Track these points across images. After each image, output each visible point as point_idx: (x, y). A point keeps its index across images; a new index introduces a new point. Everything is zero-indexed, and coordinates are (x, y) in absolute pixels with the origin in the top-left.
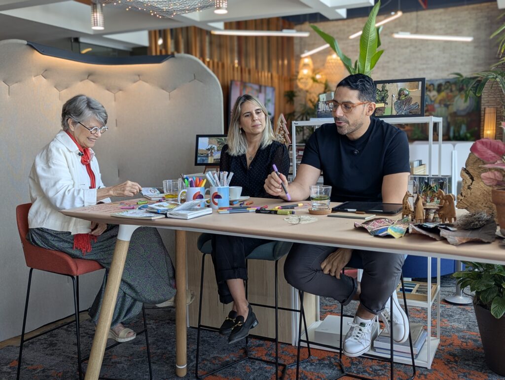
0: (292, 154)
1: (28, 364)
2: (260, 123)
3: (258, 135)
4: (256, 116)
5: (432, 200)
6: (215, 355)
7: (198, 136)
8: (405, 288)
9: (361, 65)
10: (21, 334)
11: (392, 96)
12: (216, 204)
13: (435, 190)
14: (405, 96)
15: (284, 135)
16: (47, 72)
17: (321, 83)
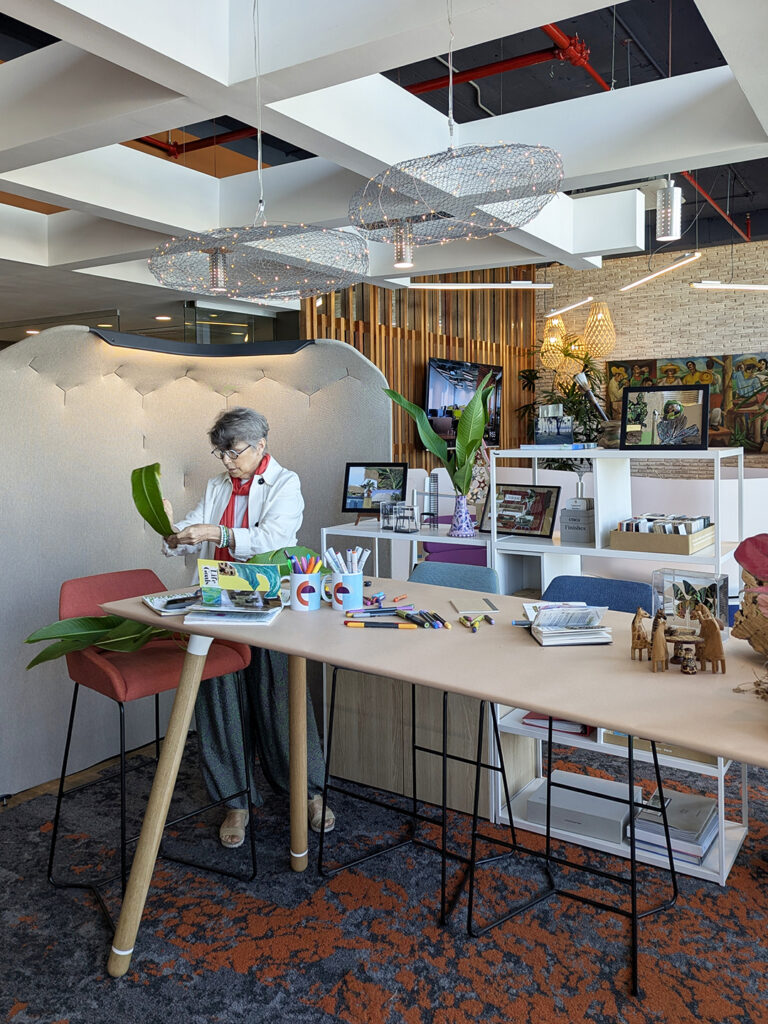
1: (68, 831)
6: (361, 833)
7: (349, 465)
10: (60, 776)
11: (654, 412)
12: (340, 602)
14: (676, 414)
16: (122, 369)
17: (578, 357)
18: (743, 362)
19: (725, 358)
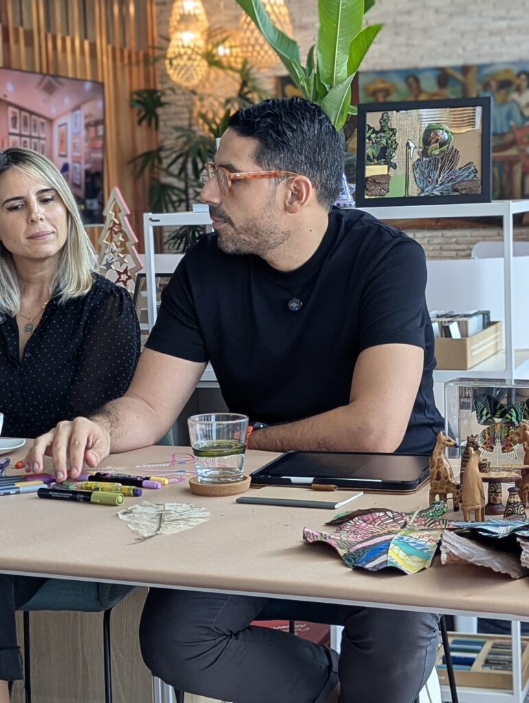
0: (146, 298)
2: (51, 229)
3: (47, 262)
4: (38, 209)
5: (506, 448)
8: (453, 654)
9: (324, 60)
11: (408, 144)
13: (514, 420)
14: (441, 146)
15: (123, 244)
17: (231, 68)
18: (493, 76)
19: (465, 69)
